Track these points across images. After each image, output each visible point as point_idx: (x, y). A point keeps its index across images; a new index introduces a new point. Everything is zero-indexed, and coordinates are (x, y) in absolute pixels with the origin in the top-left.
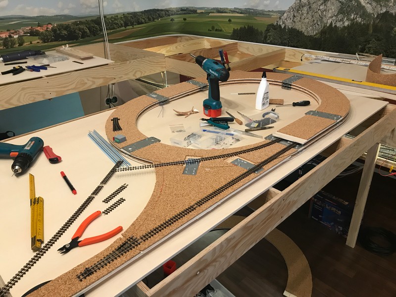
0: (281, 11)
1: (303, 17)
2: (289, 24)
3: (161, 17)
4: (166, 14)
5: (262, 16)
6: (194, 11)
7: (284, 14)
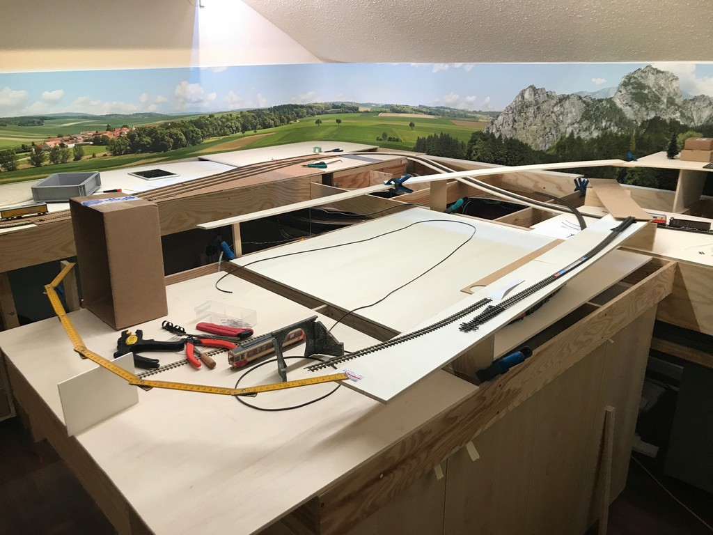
0: (494, 113)
1: (528, 123)
2: (507, 132)
3: (301, 117)
4: (308, 113)
5: (464, 119)
6: (354, 109)
7: (498, 116)
